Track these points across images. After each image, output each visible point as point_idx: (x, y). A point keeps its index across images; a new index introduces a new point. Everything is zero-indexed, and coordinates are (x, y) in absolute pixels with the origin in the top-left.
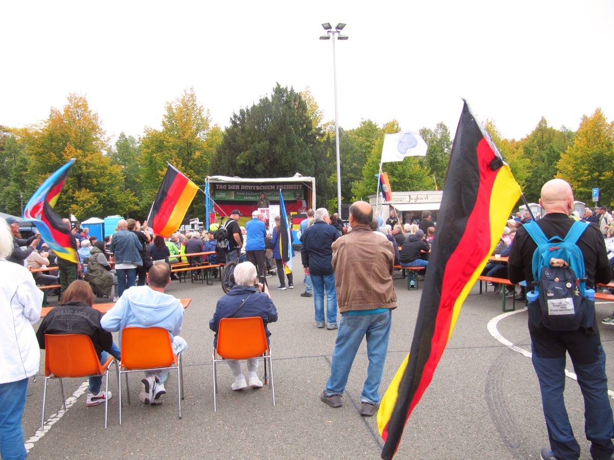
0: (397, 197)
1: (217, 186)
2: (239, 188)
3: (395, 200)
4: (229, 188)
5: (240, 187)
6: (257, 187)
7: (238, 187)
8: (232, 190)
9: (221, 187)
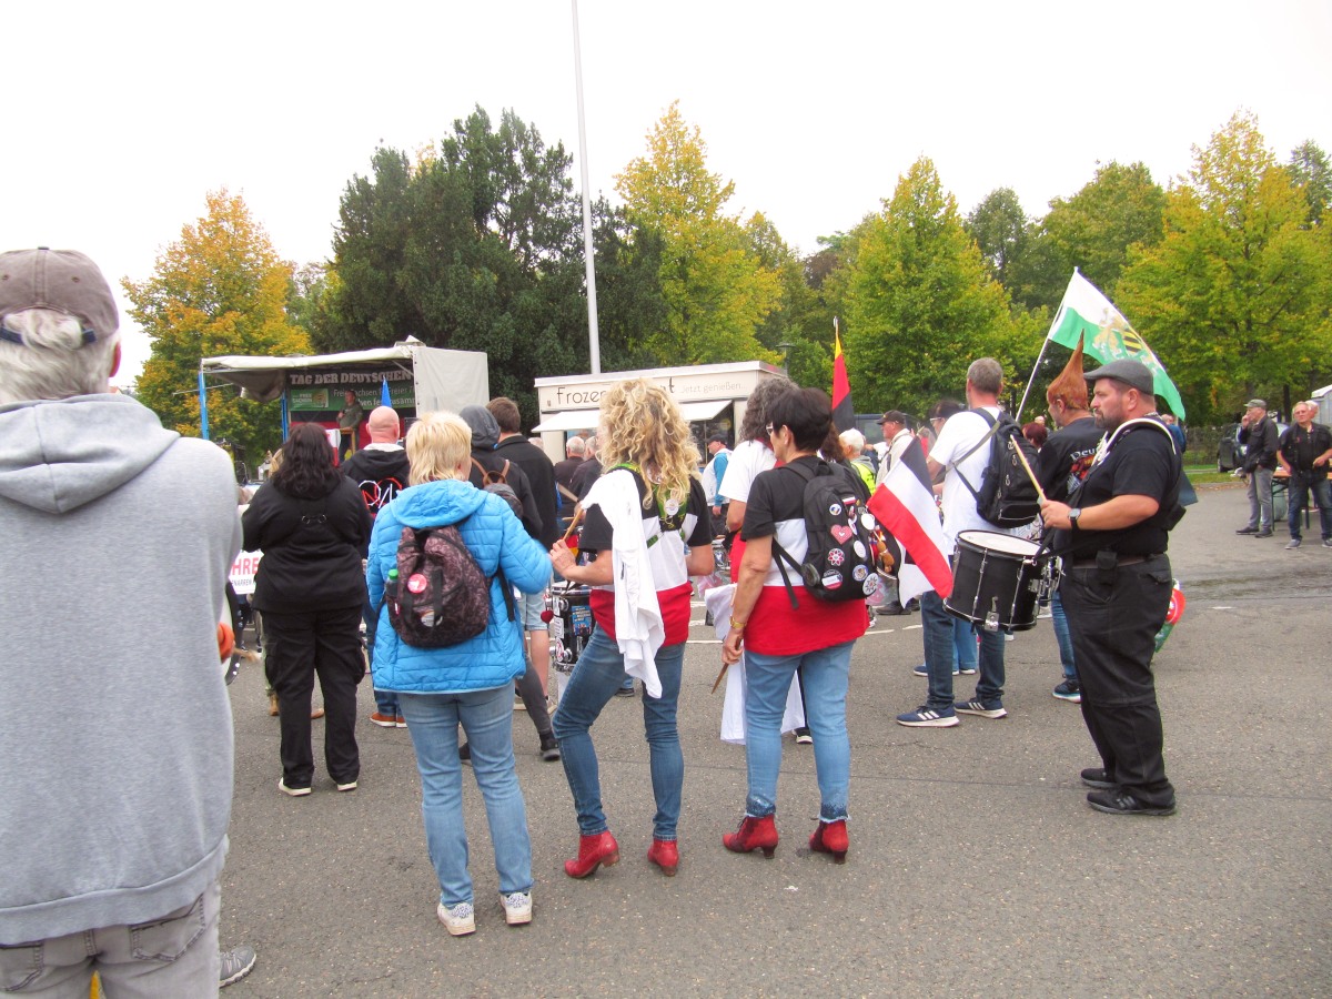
0: (581, 390)
1: (293, 377)
2: (337, 381)
3: (577, 398)
4: (316, 382)
5: (339, 379)
6: (374, 375)
7: (334, 378)
8: (324, 386)
9: (302, 380)
